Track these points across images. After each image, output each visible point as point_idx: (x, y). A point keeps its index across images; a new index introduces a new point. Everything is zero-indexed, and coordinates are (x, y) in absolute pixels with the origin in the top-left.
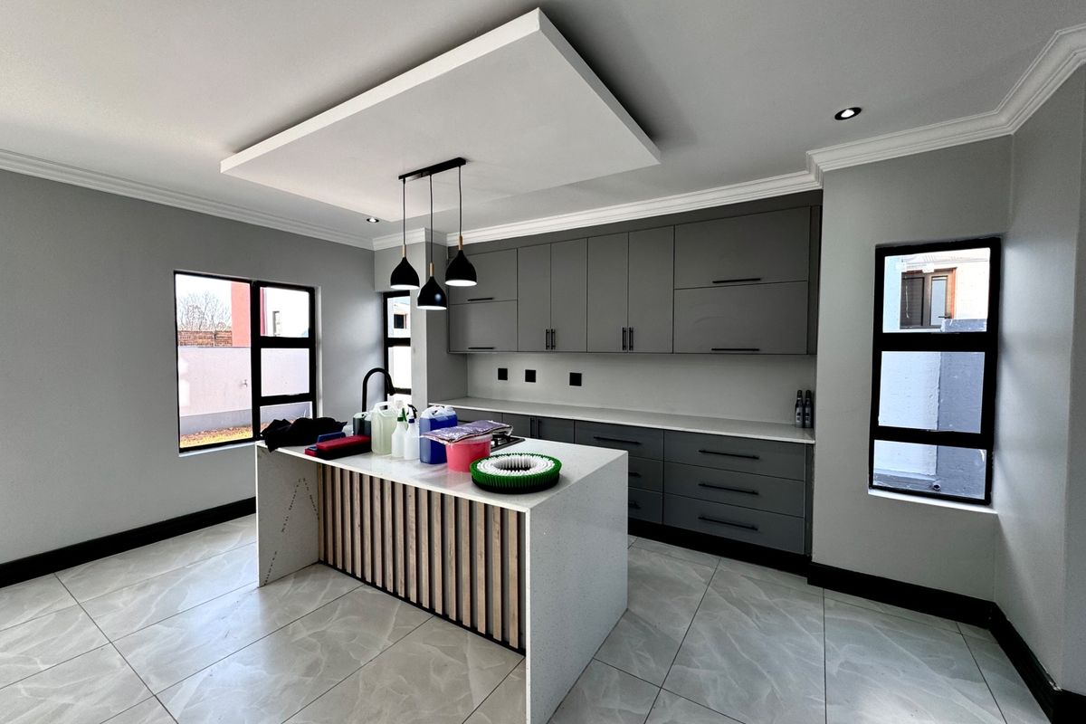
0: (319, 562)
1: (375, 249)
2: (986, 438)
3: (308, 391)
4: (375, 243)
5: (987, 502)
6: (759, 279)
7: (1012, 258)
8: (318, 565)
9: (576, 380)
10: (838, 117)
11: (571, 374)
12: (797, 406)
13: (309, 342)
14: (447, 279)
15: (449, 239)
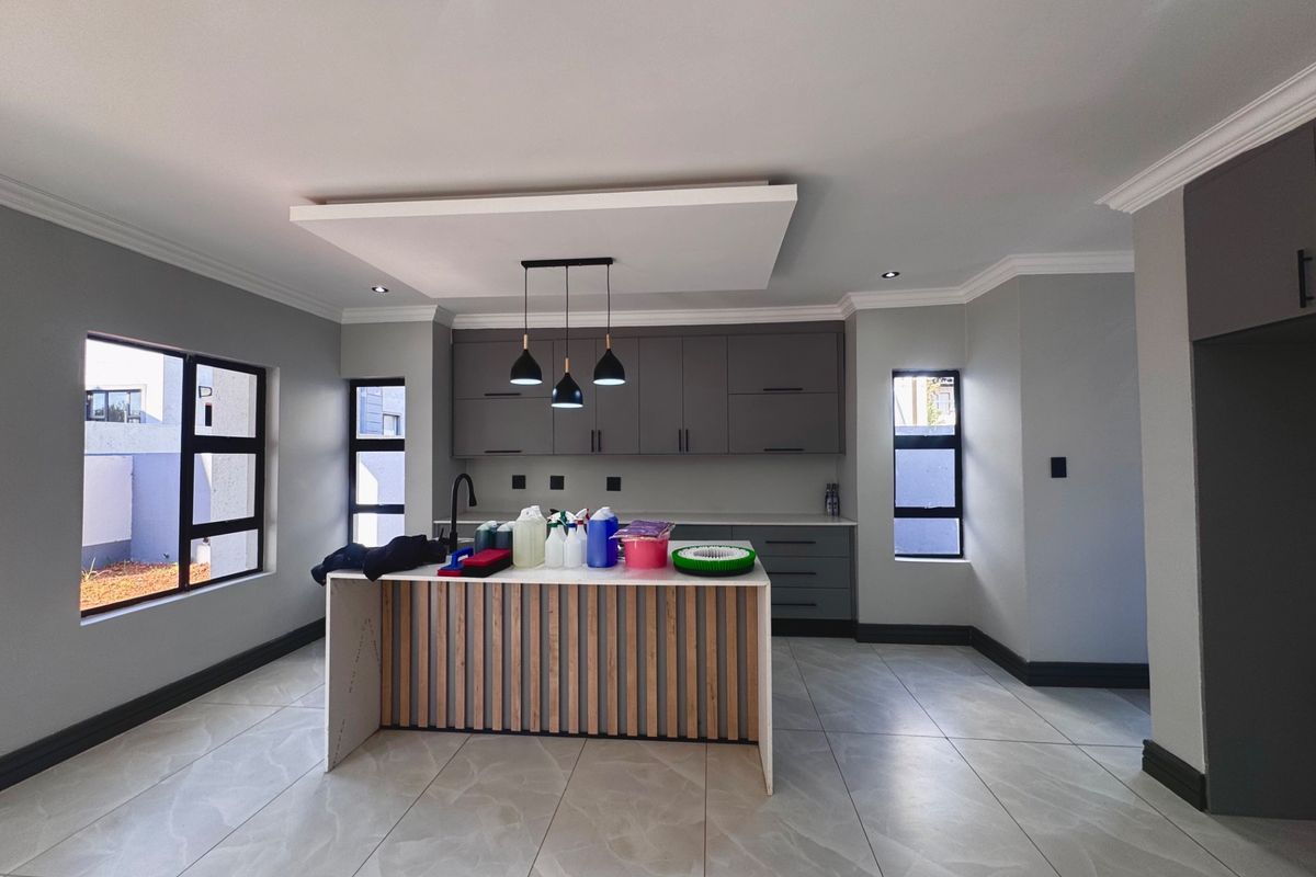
0: (382, 727)
1: (343, 322)
2: (957, 511)
3: (252, 515)
4: (344, 314)
5: (961, 556)
6: (801, 389)
7: (968, 385)
8: (382, 734)
9: (614, 484)
10: (884, 276)
11: (608, 479)
12: (827, 497)
13: (255, 445)
14: (597, 378)
15: (456, 320)
